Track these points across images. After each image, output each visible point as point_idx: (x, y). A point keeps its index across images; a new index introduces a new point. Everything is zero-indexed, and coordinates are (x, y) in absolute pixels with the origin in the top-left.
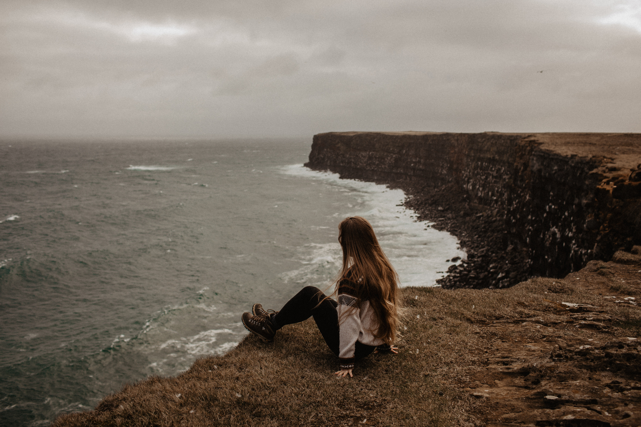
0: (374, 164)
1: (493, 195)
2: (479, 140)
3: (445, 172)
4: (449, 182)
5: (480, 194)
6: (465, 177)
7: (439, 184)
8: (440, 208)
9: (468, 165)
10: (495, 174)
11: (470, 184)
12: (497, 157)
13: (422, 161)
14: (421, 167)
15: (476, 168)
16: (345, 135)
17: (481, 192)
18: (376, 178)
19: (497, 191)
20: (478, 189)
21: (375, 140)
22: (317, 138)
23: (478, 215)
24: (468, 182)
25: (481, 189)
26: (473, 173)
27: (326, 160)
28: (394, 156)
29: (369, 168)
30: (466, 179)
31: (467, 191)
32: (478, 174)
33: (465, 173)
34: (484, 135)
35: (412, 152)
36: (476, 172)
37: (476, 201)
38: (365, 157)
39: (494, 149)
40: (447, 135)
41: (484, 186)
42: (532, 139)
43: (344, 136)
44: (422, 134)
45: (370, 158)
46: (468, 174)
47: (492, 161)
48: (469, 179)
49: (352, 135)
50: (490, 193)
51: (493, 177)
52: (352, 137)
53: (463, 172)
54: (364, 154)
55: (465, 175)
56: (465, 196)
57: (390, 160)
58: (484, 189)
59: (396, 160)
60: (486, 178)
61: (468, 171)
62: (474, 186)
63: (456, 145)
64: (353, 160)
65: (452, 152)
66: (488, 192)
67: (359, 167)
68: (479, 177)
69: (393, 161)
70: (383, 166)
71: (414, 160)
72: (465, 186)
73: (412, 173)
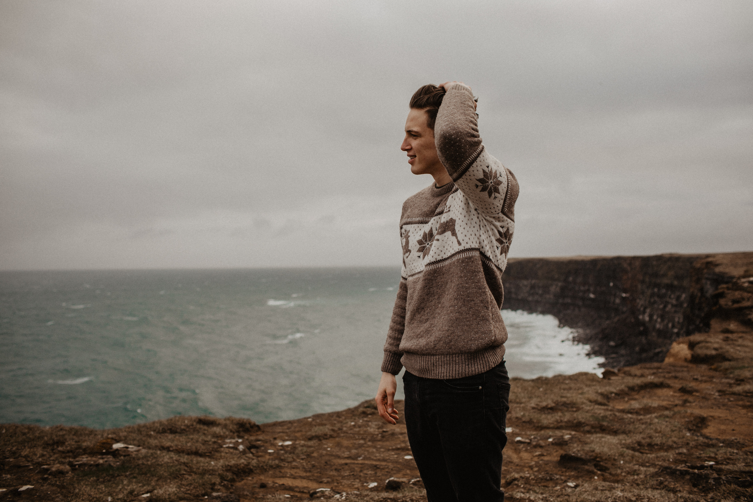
0: (537, 294)
1: (673, 326)
2: (655, 263)
4: (623, 313)
5: (658, 326)
7: (612, 315)
8: (612, 343)
9: (643, 293)
10: (674, 302)
11: (646, 315)
12: (676, 283)
13: (592, 289)
15: (653, 295)
17: (660, 323)
18: (540, 309)
19: (678, 322)
20: (656, 321)
21: (538, 266)
24: (644, 313)
25: (659, 320)
26: (649, 302)
28: (560, 284)
29: (531, 298)
30: (642, 309)
31: (643, 323)
32: (655, 302)
33: (640, 302)
34: (659, 258)
35: (580, 279)
36: (652, 300)
37: (654, 334)
38: (526, 286)
39: (671, 273)
40: (619, 259)
41: (662, 317)
42: (710, 259)
44: (589, 258)
45: (533, 287)
46: (643, 302)
47: (670, 287)
48: (645, 308)
50: (670, 325)
51: (673, 306)
53: (638, 301)
54: (525, 282)
55: (640, 305)
56: (642, 328)
57: (555, 288)
58: (662, 320)
59: (563, 289)
60: (665, 307)
61: (644, 299)
62: (651, 316)
63: (629, 268)
64: (513, 290)
65: (625, 277)
66: (667, 324)
67: (520, 297)
68: (656, 306)
69: (558, 289)
70: (547, 296)
71: (582, 288)
72: (641, 317)
73: (580, 303)
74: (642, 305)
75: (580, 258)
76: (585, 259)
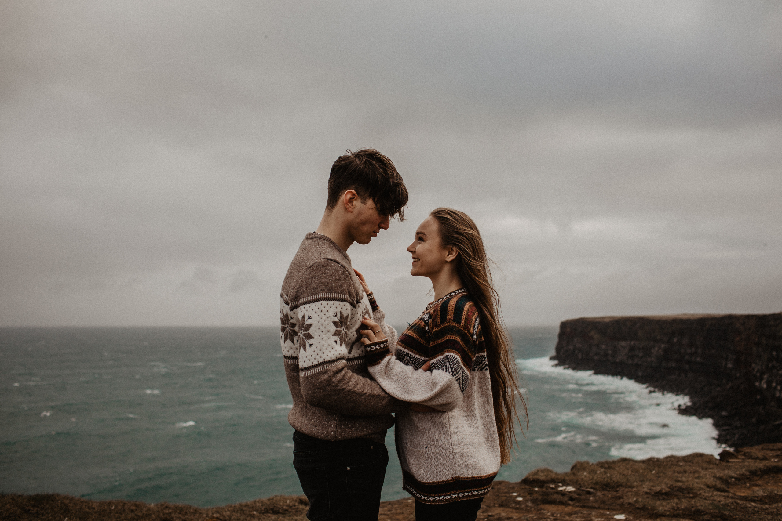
0: (637, 356)
2: (772, 322)
3: (730, 365)
4: (736, 379)
5: (778, 394)
6: (757, 372)
7: (724, 381)
8: (724, 413)
9: (759, 357)
11: (764, 381)
13: (700, 351)
14: (698, 359)
15: (770, 359)
16: (600, 320)
18: (640, 374)
20: (775, 388)
21: (638, 325)
22: (564, 325)
23: (777, 423)
24: (761, 379)
25: (779, 388)
26: (767, 367)
27: (576, 352)
28: (663, 346)
29: (630, 362)
30: (758, 375)
31: (760, 390)
32: (773, 367)
33: (756, 367)
34: (777, 317)
35: (685, 341)
36: (770, 365)
37: (773, 403)
38: (624, 348)
40: (730, 318)
43: (598, 323)
44: (696, 317)
45: (632, 349)
46: (759, 367)
48: (762, 374)
49: (607, 320)
52: (608, 323)
53: (753, 365)
54: (623, 344)
55: (756, 370)
56: (758, 397)
57: (656, 351)
59: (666, 351)
61: (760, 363)
62: (769, 383)
63: (742, 329)
64: (610, 352)
65: (738, 339)
67: (618, 360)
68: (774, 371)
69: (661, 352)
70: (649, 359)
71: (689, 351)
72: (757, 384)
73: (687, 367)
74: (758, 371)
75: (685, 317)
76: (692, 318)
